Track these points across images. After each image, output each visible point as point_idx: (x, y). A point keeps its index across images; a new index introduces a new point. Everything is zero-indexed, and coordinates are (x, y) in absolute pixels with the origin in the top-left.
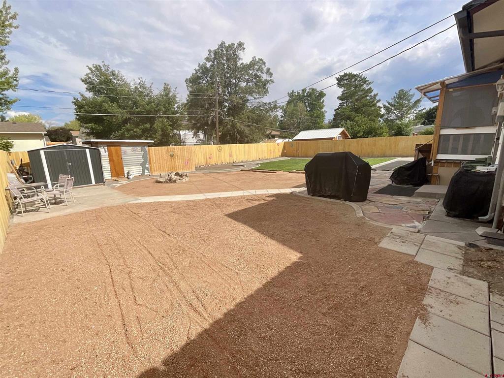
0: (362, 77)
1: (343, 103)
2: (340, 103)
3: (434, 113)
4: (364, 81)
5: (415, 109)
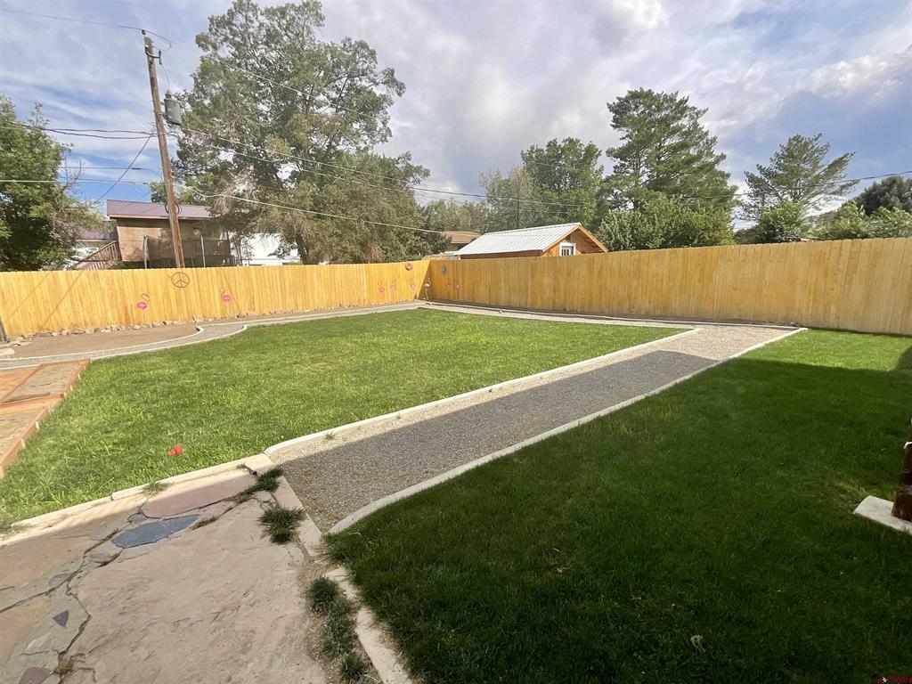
0: (678, 99)
1: (623, 165)
2: (615, 167)
3: (883, 194)
4: (681, 108)
5: (831, 181)
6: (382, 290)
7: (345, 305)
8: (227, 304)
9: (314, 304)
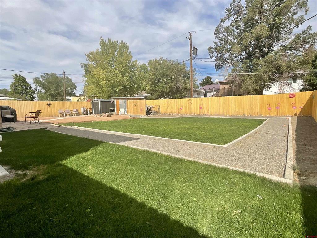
6: (269, 109)
7: (247, 114)
8: (201, 110)
9: (231, 112)
